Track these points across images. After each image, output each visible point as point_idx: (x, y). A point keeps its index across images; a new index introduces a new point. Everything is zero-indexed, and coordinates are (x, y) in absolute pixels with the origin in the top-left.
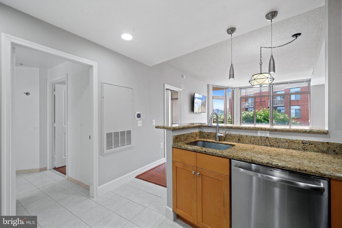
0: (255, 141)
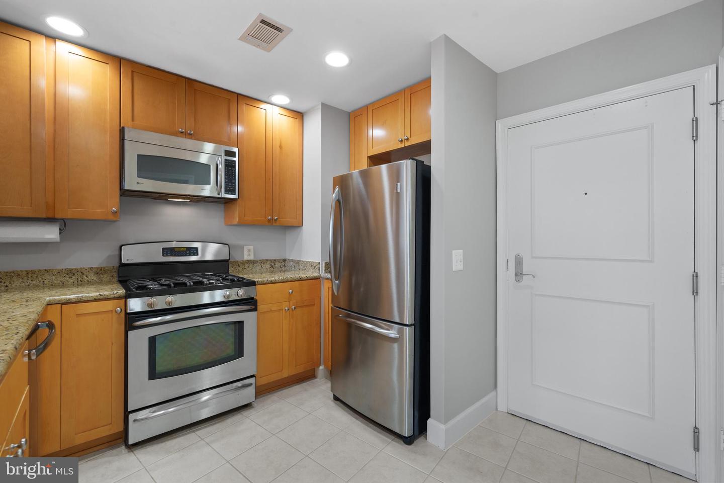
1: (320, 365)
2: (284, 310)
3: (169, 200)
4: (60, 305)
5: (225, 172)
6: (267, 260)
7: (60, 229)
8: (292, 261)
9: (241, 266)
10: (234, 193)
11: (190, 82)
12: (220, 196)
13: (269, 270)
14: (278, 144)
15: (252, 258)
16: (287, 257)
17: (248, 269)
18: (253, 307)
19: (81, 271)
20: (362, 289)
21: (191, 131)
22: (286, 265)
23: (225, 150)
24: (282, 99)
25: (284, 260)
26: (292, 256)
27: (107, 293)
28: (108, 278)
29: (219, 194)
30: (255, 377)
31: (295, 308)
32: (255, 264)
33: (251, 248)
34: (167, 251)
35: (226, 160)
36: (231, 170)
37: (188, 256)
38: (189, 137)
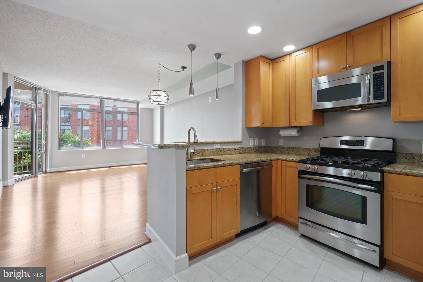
0: (213, 153)
3: (347, 110)
4: (281, 161)
5: (374, 83)
7: (299, 131)
10: (382, 98)
11: (349, 34)
12: (370, 103)
18: (377, 189)
19: (309, 150)
21: (349, 65)
23: (374, 67)
29: (368, 102)
30: (379, 247)
34: (343, 142)
35: (374, 74)
36: (379, 81)
37: (357, 146)
38: (349, 68)
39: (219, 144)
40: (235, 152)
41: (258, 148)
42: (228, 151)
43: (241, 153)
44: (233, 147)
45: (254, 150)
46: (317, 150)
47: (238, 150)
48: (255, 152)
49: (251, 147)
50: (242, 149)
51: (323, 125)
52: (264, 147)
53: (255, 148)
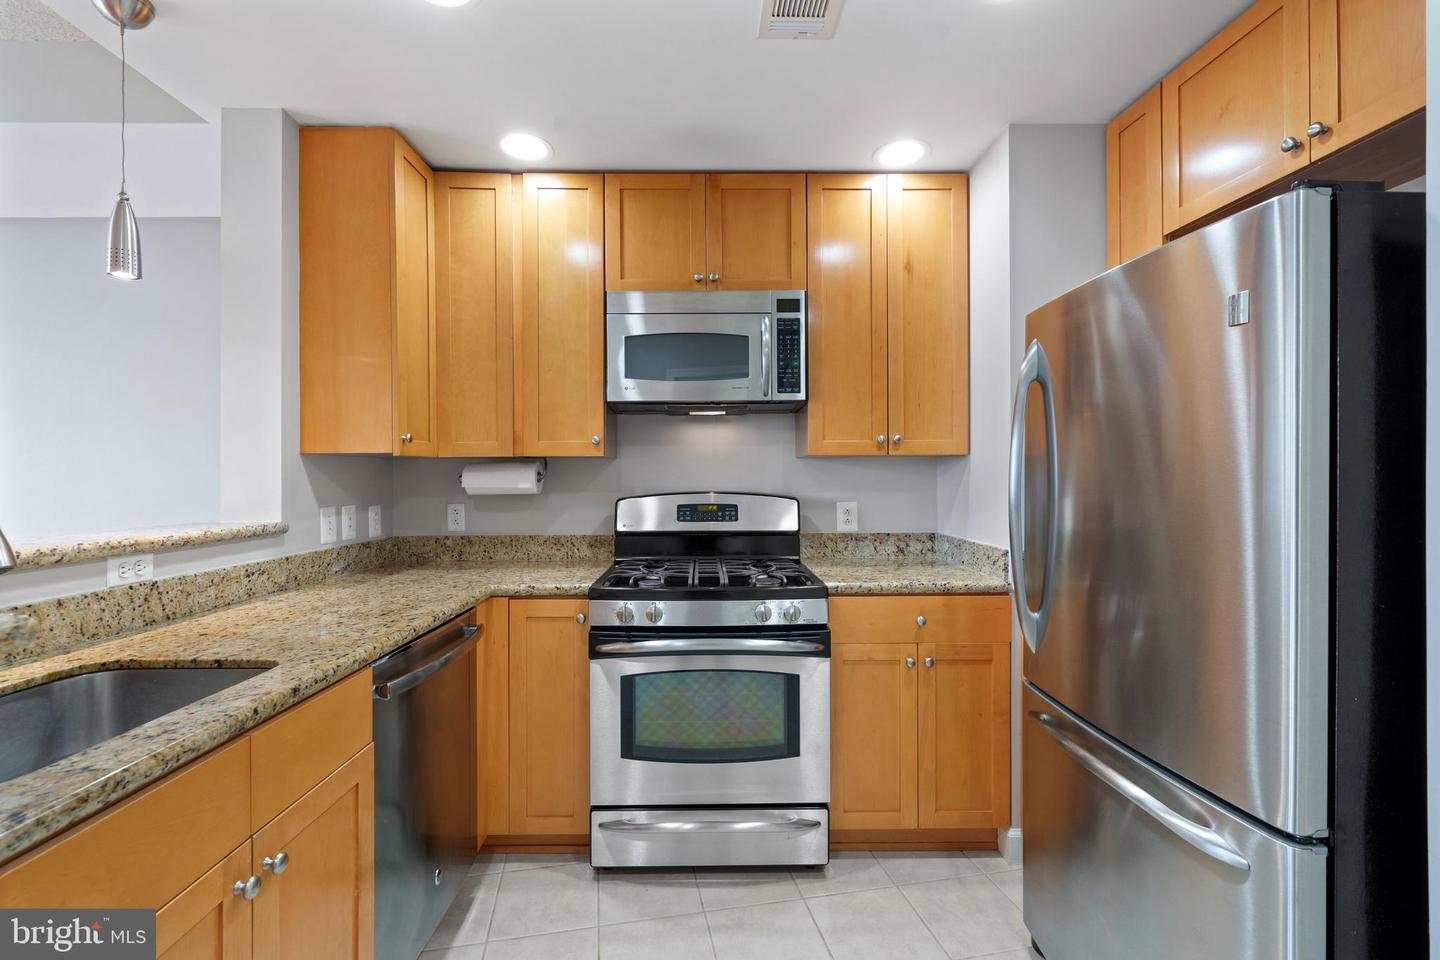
0: (106, 618)
1: (1010, 824)
2: (903, 664)
3: (691, 413)
4: (507, 599)
5: (778, 345)
6: (889, 534)
7: (539, 474)
8: (949, 539)
9: (830, 545)
10: (796, 390)
11: (712, 177)
12: (769, 398)
13: (893, 557)
14: (901, 263)
15: (853, 528)
16: (939, 531)
17: (846, 553)
18: (821, 647)
19: (571, 541)
20: (1138, 635)
21: (715, 275)
22: (936, 549)
23: (778, 300)
24: (904, 151)
25: (932, 537)
26: (948, 529)
27: (566, 585)
28: (606, 554)
29: (766, 395)
30: (828, 809)
31: (932, 662)
32: (861, 544)
33: (853, 505)
34: (685, 512)
35: (779, 320)
36: (790, 340)
37: (721, 521)
38: (713, 286)
39: (150, 557)
40: (251, 585)
41: (356, 551)
42: (212, 592)
43: (282, 589)
44: (239, 564)
45: (343, 564)
46: (596, 540)
47: (265, 576)
48: (345, 569)
49: (326, 551)
50: (285, 565)
51: (616, 457)
52: (380, 545)
53: (344, 550)
